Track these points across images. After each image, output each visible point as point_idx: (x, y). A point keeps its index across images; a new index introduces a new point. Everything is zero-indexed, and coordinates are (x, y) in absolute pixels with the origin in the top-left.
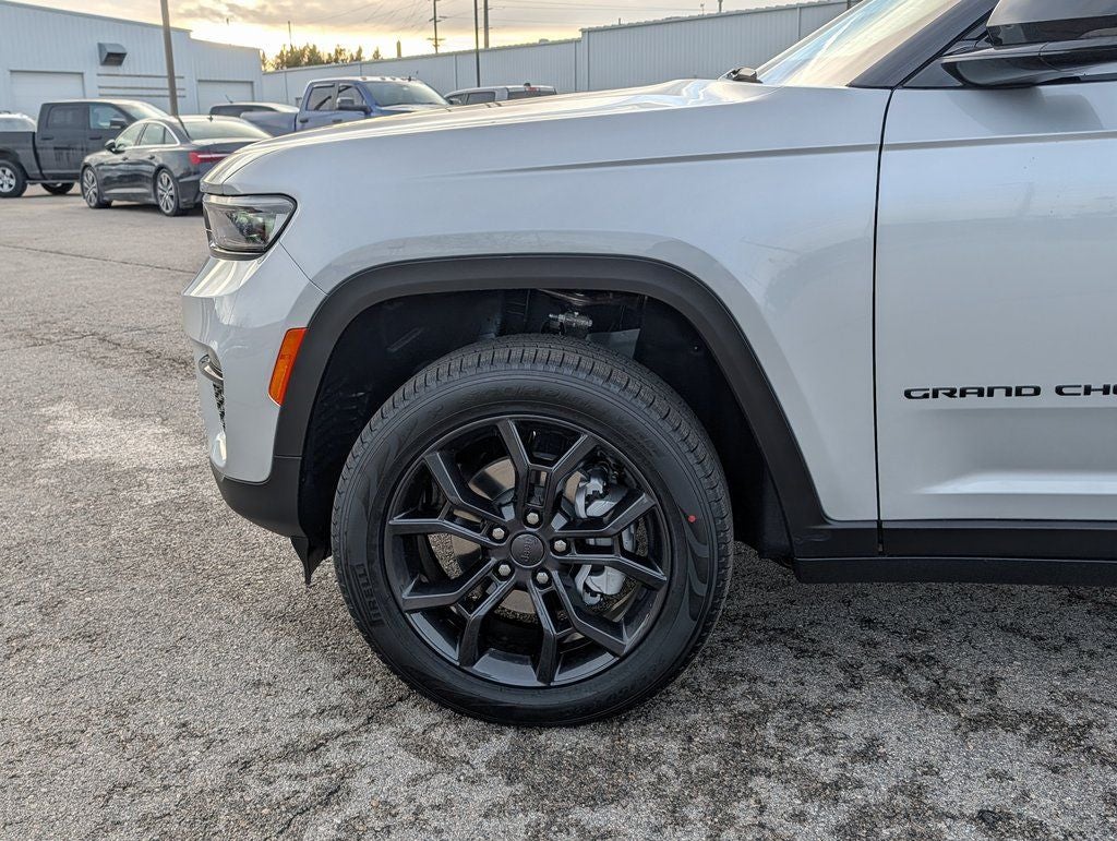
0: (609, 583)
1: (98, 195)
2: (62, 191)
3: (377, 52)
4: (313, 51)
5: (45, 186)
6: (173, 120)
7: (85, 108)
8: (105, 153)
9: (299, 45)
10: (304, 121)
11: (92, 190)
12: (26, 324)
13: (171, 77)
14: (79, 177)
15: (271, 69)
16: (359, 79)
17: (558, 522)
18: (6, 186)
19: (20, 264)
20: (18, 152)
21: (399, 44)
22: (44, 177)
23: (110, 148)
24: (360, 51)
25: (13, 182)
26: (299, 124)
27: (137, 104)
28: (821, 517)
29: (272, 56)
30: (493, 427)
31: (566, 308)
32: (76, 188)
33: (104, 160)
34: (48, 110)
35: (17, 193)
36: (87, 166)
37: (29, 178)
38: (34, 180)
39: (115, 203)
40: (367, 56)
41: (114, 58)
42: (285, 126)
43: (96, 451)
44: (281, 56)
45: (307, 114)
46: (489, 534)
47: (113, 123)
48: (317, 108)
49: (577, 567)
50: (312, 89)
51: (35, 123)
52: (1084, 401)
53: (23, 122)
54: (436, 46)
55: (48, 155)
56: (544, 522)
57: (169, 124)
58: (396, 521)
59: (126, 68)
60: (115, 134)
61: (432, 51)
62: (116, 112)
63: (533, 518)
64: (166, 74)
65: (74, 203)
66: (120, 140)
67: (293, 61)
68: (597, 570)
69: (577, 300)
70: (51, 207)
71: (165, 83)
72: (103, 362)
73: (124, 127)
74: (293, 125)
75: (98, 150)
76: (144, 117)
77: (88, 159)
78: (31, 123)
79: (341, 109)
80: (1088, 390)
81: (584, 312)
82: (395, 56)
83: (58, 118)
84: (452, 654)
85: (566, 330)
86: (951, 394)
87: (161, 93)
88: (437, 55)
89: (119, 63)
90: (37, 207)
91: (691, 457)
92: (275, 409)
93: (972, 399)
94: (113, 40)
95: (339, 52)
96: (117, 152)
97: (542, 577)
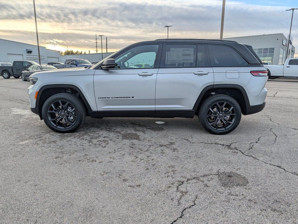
0: (72, 118)
1: (25, 78)
2: (18, 78)
3: (85, 52)
4: (72, 52)
5: (14, 77)
6: (40, 65)
7: (22, 62)
8: (26, 71)
9: (69, 50)
10: (65, 66)
11: (23, 78)
12: (9, 98)
13: (39, 56)
14: (21, 75)
15: (63, 55)
16: (75, 59)
17: (66, 111)
18: (6, 77)
19: (8, 90)
20: (9, 70)
21: (89, 51)
22: (14, 75)
23: (27, 70)
24: (82, 52)
25: (7, 76)
26: (64, 67)
27: (33, 62)
28: (92, 110)
29: (63, 52)
30: (58, 102)
31: (68, 90)
32: (20, 77)
33: (26, 72)
34: (15, 62)
35: (8, 78)
36: (22, 73)
37: (11, 75)
38: (12, 76)
39: (28, 80)
40: (83, 53)
41: (30, 52)
42: (62, 67)
43: (19, 113)
44: (65, 52)
45: (66, 65)
46: (59, 113)
47: (28, 65)
48: (68, 64)
49: (68, 116)
50: (66, 60)
51: (12, 64)
52: (114, 99)
53: (10, 64)
54: (97, 52)
55: (15, 71)
56: (64, 111)
57: (38, 66)
58: (48, 111)
59: (32, 54)
60: (28, 67)
61: (96, 53)
62: (28, 63)
63: (63, 111)
64: (38, 55)
65: (20, 80)
66: (29, 68)
67: (68, 53)
68: (70, 117)
69: (69, 89)
70: (15, 80)
71: (38, 57)
72: (22, 103)
73: (30, 66)
74: (63, 67)
75: (25, 70)
76: (34, 64)
77: (22, 72)
78: (11, 64)
79: (71, 64)
80: (114, 98)
81: (70, 91)
82: (88, 53)
83: (17, 64)
84: (55, 125)
85: (68, 92)
86: (102, 98)
87: (37, 59)
88: (97, 54)
89: (31, 53)
90: (12, 81)
91: (78, 104)
92: (35, 100)
93: (107, 99)
94: (29, 49)
95: (77, 52)
96: (28, 71)
97: (64, 117)
